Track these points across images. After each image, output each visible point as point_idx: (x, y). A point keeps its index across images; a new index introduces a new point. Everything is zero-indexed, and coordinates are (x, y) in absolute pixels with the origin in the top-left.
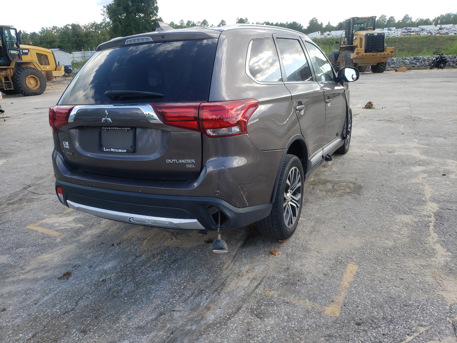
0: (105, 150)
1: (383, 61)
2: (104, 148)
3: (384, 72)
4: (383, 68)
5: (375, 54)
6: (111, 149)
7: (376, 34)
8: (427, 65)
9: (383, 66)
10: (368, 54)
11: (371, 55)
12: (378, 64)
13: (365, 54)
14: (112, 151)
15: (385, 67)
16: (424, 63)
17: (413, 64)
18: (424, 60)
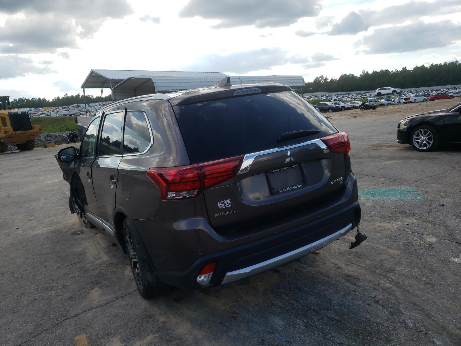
0: (281, 191)
1: (31, 138)
2: (280, 190)
3: (34, 149)
4: (32, 145)
5: (24, 132)
6: (287, 188)
7: (20, 113)
8: (61, 140)
9: (32, 144)
10: (18, 132)
11: (20, 133)
12: (27, 142)
13: (14, 133)
14: (288, 190)
15: (34, 144)
16: (57, 139)
17: (48, 140)
18: (57, 137)
